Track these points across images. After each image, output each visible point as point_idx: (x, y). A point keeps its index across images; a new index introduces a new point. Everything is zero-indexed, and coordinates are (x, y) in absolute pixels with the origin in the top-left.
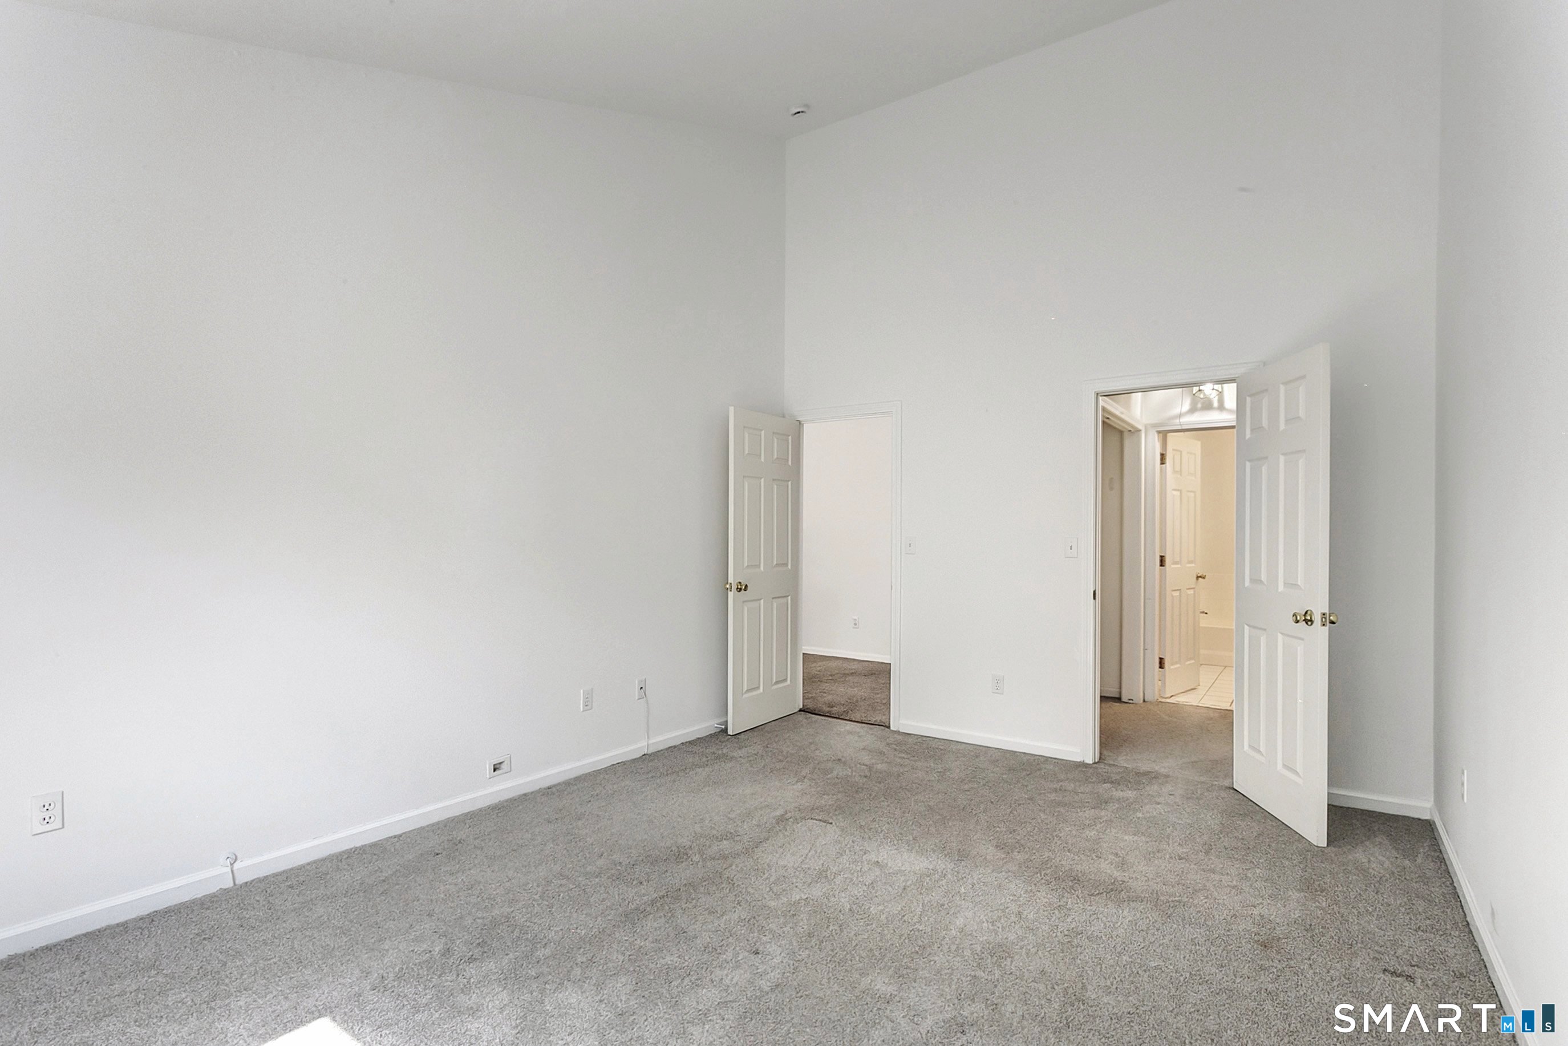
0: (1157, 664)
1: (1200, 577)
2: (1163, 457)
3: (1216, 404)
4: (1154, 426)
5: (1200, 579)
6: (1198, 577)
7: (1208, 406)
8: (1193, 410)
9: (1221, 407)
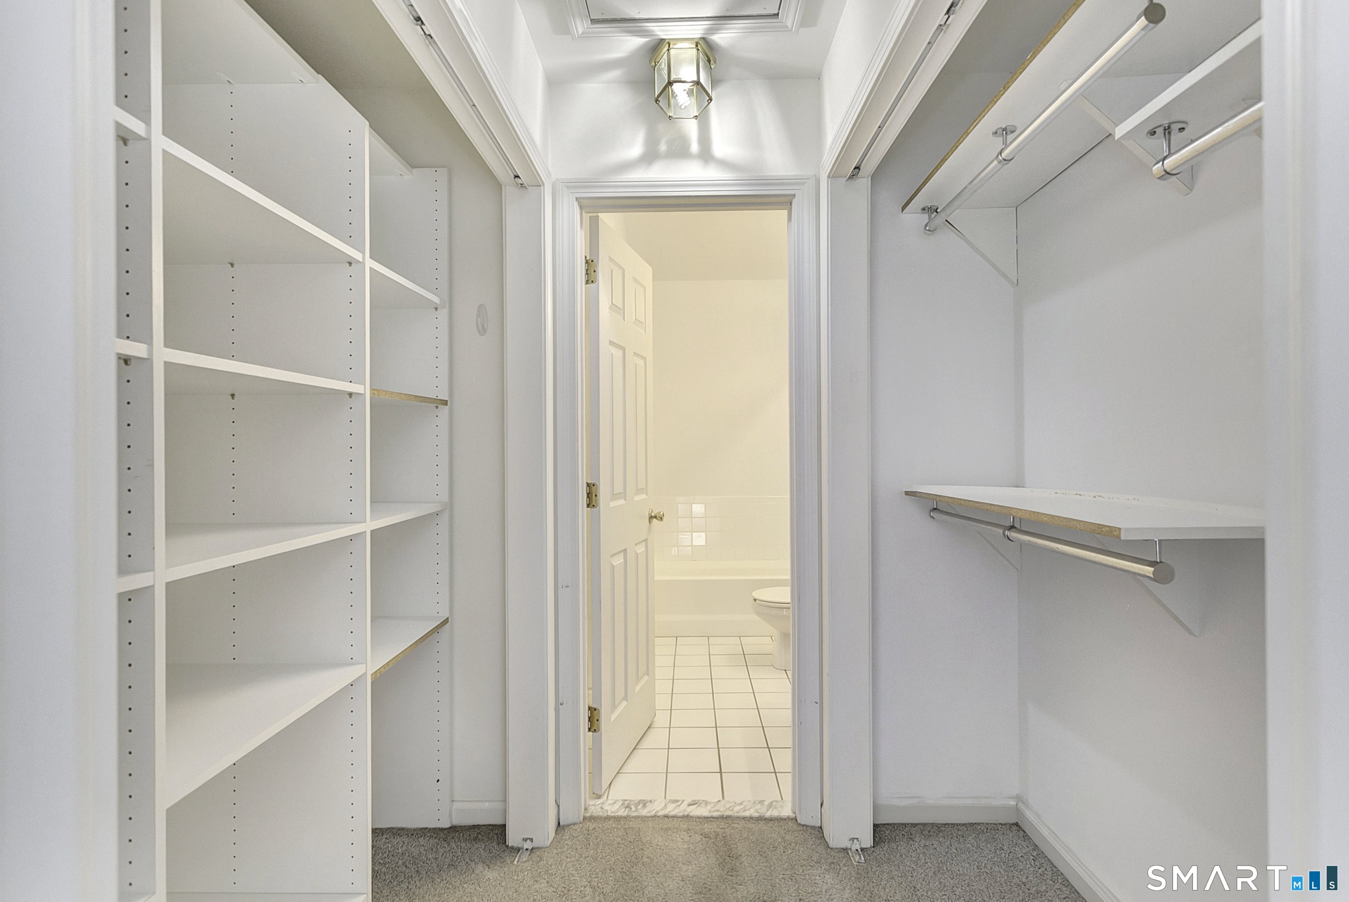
0: (584, 723)
1: (655, 517)
2: (590, 266)
3: (695, 147)
4: (573, 185)
5: (655, 520)
6: (651, 518)
7: (680, 151)
8: (650, 157)
9: (706, 155)
